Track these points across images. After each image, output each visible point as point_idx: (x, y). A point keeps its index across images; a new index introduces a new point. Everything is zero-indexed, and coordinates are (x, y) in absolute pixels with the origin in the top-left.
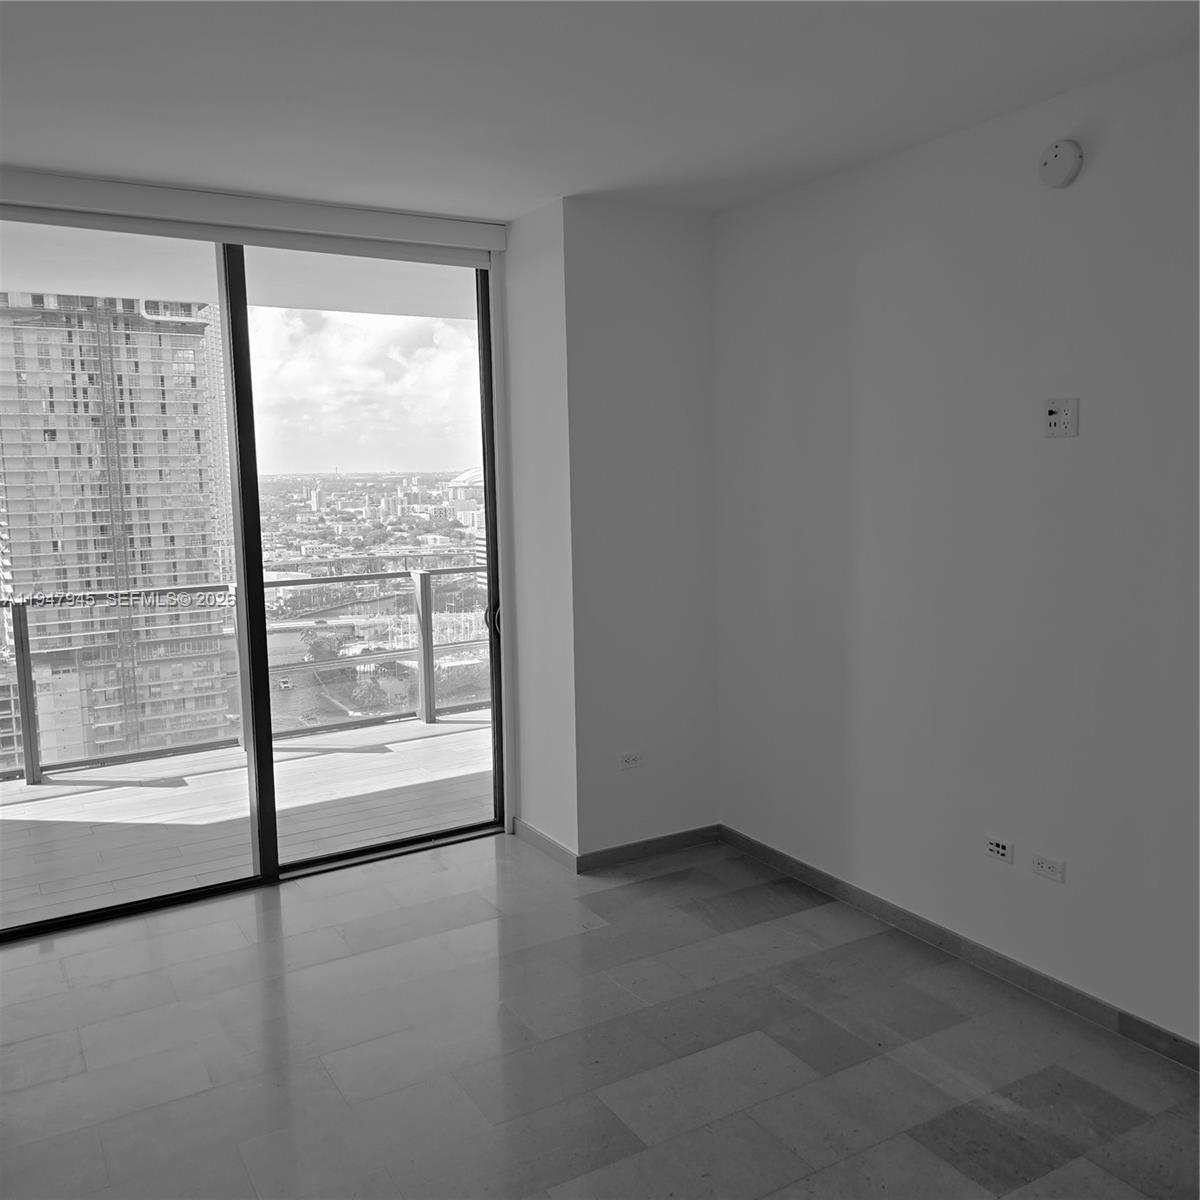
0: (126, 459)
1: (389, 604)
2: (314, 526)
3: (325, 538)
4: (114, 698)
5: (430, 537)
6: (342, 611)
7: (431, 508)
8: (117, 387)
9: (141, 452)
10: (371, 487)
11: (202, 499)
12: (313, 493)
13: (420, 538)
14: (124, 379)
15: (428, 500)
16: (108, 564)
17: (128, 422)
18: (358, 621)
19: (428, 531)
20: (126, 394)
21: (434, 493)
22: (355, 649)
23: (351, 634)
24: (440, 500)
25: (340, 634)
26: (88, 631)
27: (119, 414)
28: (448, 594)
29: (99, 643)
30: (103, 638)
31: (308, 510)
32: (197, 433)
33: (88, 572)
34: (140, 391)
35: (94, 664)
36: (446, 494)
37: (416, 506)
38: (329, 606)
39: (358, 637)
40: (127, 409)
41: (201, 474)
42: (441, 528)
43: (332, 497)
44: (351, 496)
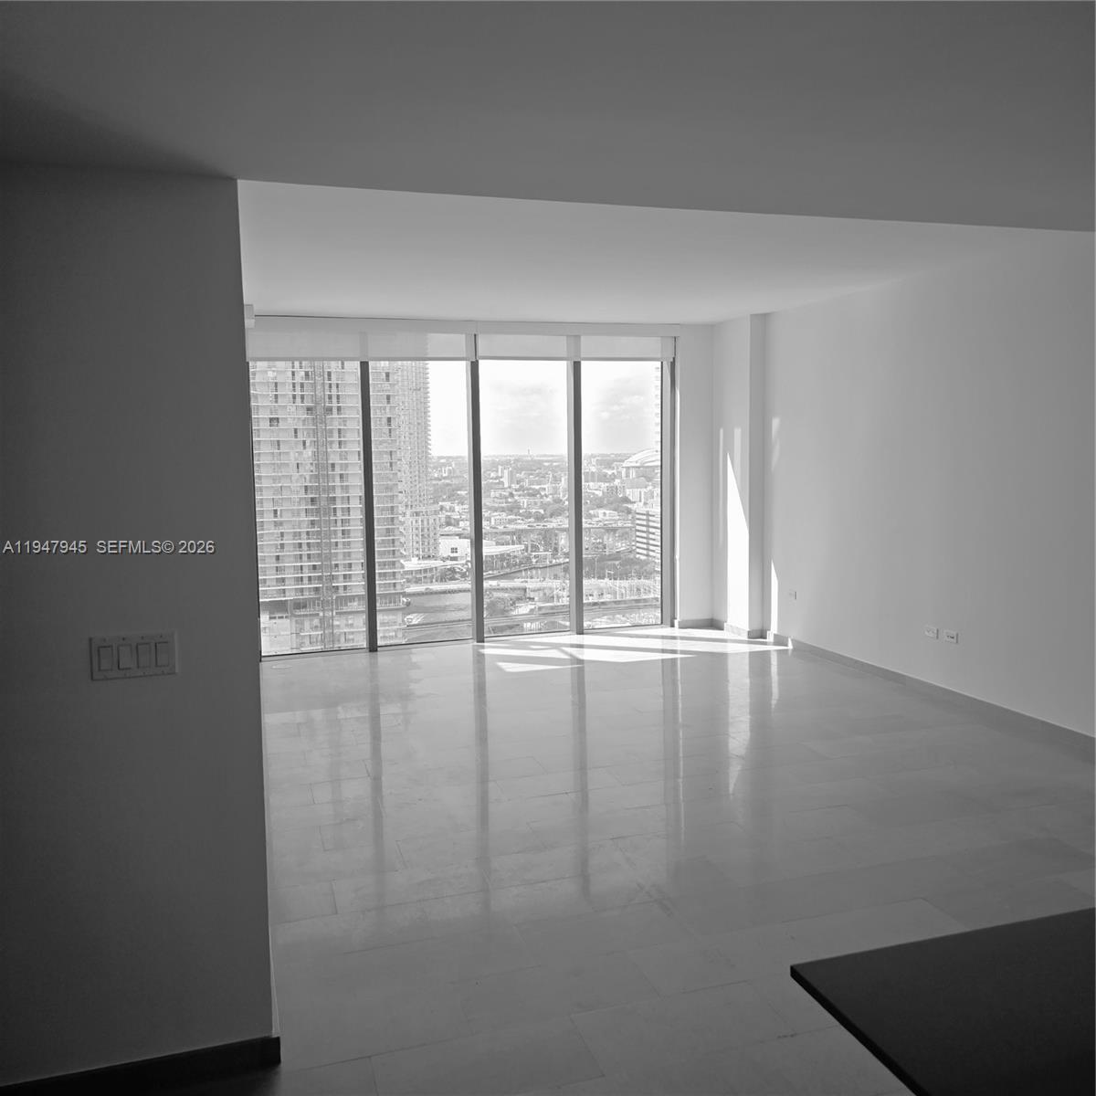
0: (332, 442)
1: (559, 571)
2: (504, 500)
3: (512, 511)
4: (317, 642)
5: (601, 511)
6: (518, 575)
7: (604, 485)
8: (327, 382)
9: (344, 437)
10: (556, 467)
11: (391, 476)
12: (506, 472)
13: (592, 512)
14: (332, 375)
15: (604, 478)
16: (316, 529)
17: (335, 411)
18: (531, 584)
19: (600, 506)
20: (334, 388)
21: (610, 472)
22: (524, 609)
23: (523, 595)
24: (613, 477)
25: (514, 595)
26: (298, 584)
27: (327, 405)
28: (610, 563)
29: (307, 595)
30: (310, 592)
31: (501, 486)
32: (389, 420)
33: (300, 535)
34: (345, 385)
35: (302, 612)
36: (620, 473)
37: (591, 484)
38: (508, 570)
39: (530, 598)
40: (334, 400)
41: (391, 455)
42: (611, 503)
43: (522, 475)
44: (538, 475)
